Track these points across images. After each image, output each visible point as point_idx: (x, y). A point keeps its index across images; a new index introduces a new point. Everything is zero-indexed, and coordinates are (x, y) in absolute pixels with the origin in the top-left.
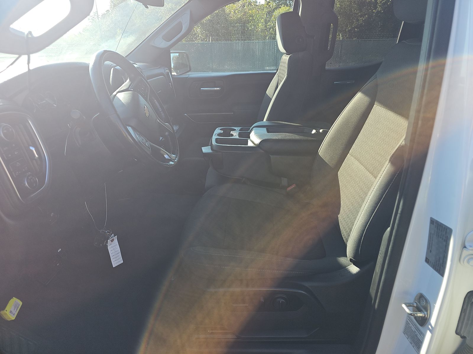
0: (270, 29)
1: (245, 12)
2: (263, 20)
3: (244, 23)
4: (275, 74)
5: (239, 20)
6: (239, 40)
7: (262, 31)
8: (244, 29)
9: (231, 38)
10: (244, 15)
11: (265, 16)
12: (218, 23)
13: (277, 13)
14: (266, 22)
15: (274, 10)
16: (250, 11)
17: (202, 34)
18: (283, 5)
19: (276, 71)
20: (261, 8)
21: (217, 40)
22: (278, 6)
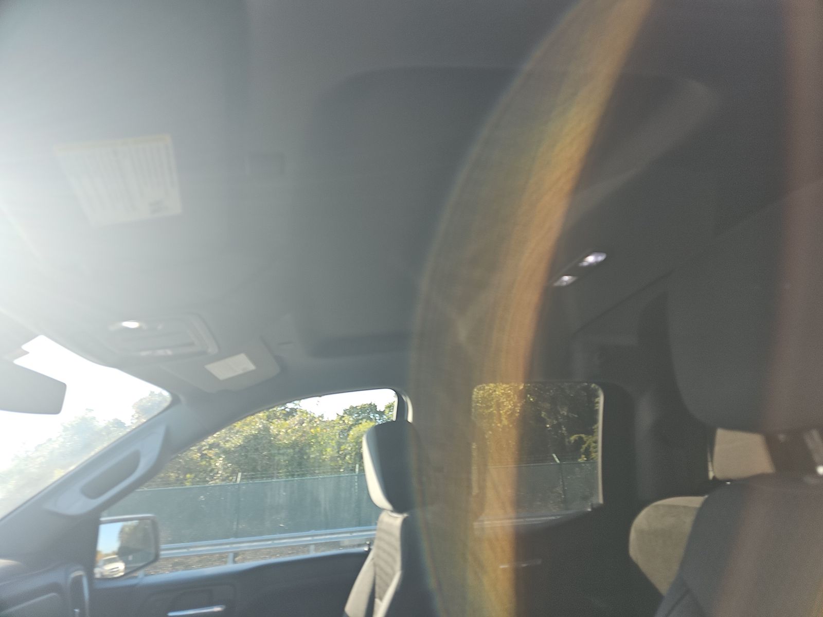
0: (345, 456)
1: (304, 432)
2: (334, 443)
3: (301, 449)
4: (365, 555)
5: (294, 445)
6: (293, 476)
7: (333, 459)
8: (302, 458)
9: (279, 473)
10: (302, 436)
11: (337, 437)
12: (257, 450)
13: (355, 432)
14: (339, 444)
15: (350, 428)
16: (312, 430)
17: (225, 470)
18: (365, 420)
19: (366, 549)
20: (331, 425)
21: (252, 478)
22: (358, 420)
